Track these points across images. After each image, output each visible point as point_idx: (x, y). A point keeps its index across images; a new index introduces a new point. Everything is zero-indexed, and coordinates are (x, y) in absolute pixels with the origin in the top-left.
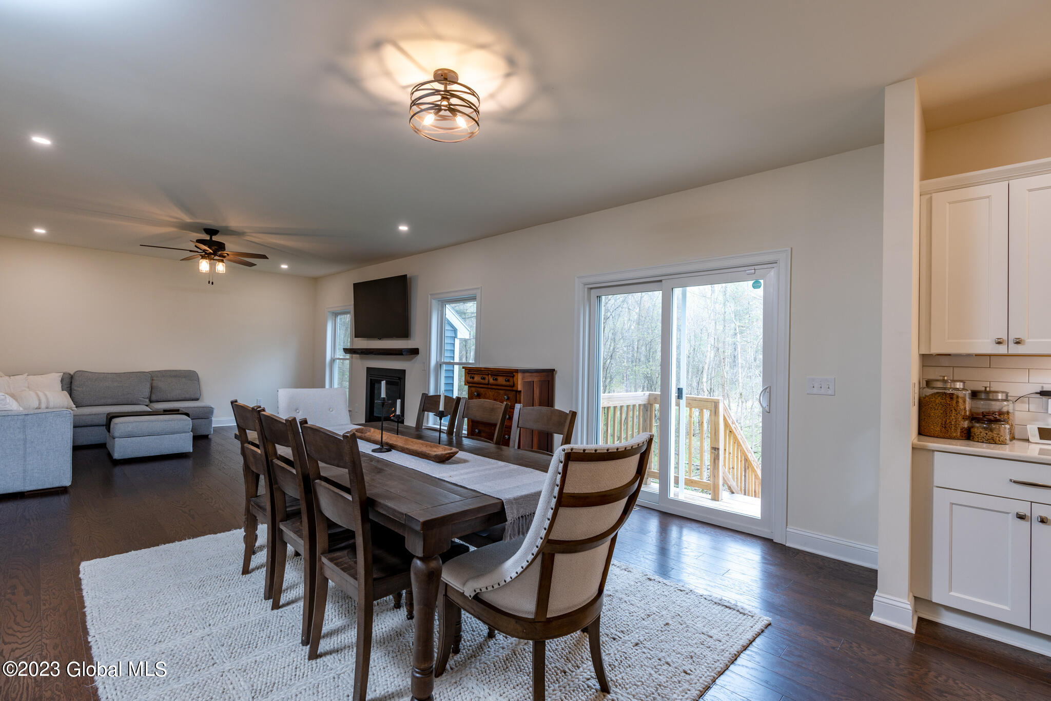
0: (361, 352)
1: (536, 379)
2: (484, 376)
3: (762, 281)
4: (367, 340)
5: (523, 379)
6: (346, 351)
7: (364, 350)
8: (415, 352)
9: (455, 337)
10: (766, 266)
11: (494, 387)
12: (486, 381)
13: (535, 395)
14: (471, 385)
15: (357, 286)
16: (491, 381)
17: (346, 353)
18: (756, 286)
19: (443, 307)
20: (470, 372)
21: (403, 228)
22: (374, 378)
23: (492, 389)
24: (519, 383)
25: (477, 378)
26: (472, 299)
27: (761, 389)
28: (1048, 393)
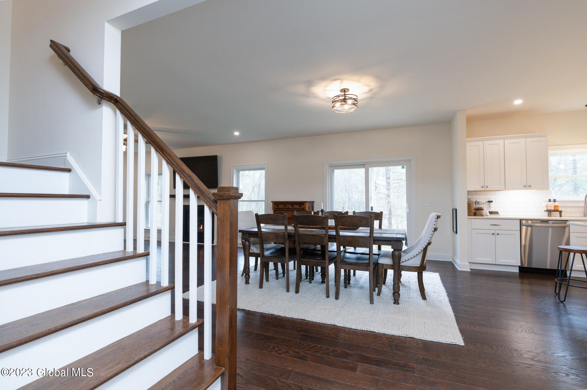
2: (285, 205)
3: (405, 166)
10: (406, 161)
12: (287, 207)
14: (276, 210)
16: (290, 207)
18: (403, 167)
19: (238, 173)
20: (276, 204)
21: (237, 133)
24: (307, 207)
25: (281, 206)
26: (263, 169)
28: (490, 202)
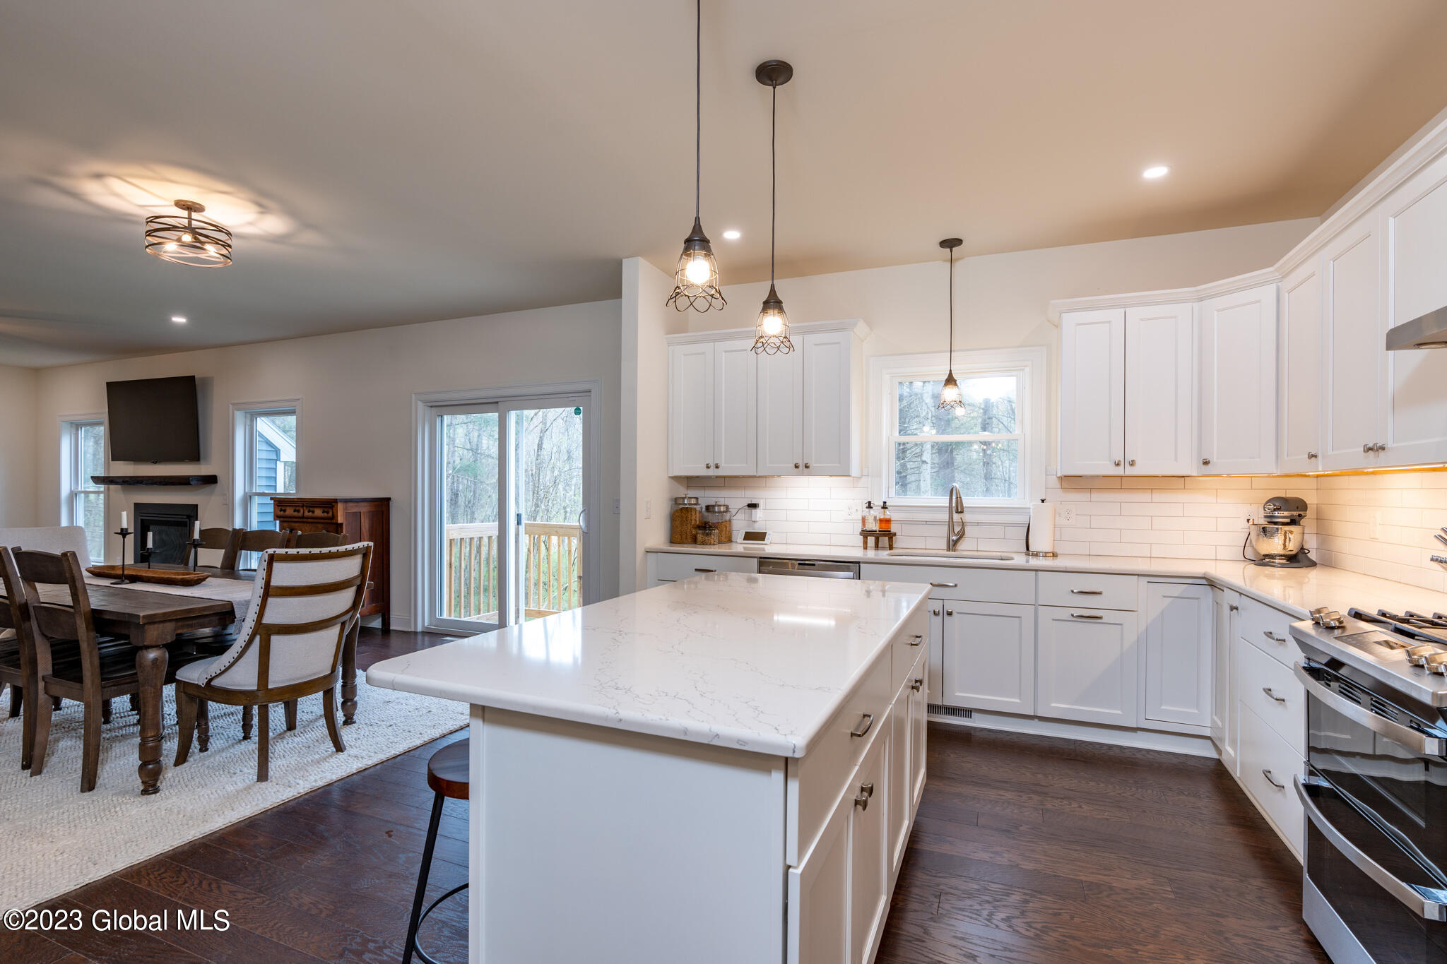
0: (123, 482)
1: (364, 509)
2: (297, 508)
3: (581, 408)
4: (134, 464)
5: (345, 509)
6: (96, 480)
7: (127, 479)
8: (211, 480)
9: (277, 460)
10: (581, 394)
11: (310, 520)
12: (300, 514)
13: (363, 528)
14: (282, 519)
15: (111, 386)
16: (307, 514)
17: (96, 483)
18: (575, 411)
19: (252, 421)
20: (281, 504)
21: (179, 320)
22: (146, 518)
23: (307, 522)
24: (339, 515)
25: (290, 511)
26: (292, 412)
27: (582, 510)
28: (753, 506)
